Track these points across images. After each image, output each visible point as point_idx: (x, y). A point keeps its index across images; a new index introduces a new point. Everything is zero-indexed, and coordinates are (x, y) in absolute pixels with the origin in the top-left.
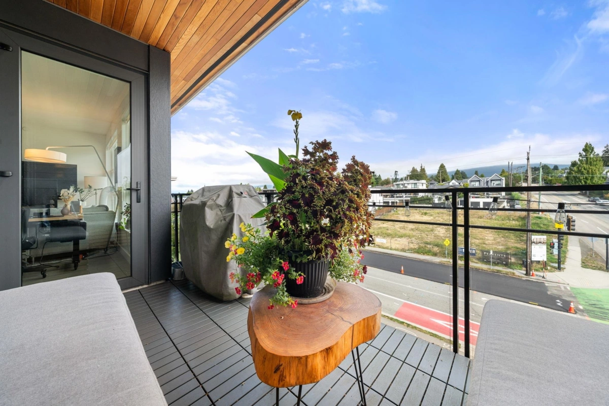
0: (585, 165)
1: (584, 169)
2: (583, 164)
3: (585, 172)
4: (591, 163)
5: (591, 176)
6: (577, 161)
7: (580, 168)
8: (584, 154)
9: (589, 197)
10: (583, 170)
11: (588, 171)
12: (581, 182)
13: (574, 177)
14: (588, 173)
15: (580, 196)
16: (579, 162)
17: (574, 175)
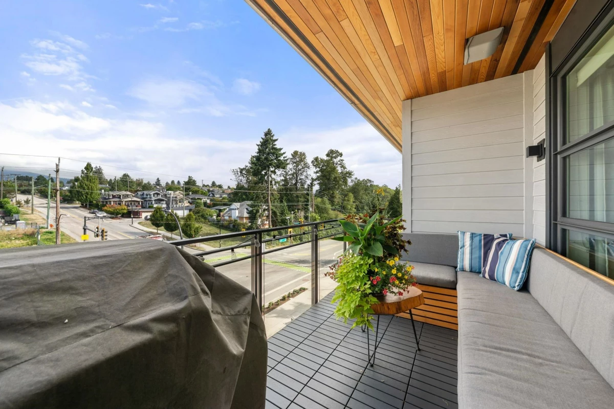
0: (86, 182)
1: (86, 185)
2: (84, 180)
3: (86, 187)
4: (90, 180)
5: (90, 191)
6: (80, 177)
7: (82, 184)
8: (86, 171)
9: (89, 209)
10: (84, 186)
11: (88, 187)
12: (83, 196)
13: (77, 191)
14: (88, 189)
15: (81, 209)
16: (81, 178)
17: (77, 189)
